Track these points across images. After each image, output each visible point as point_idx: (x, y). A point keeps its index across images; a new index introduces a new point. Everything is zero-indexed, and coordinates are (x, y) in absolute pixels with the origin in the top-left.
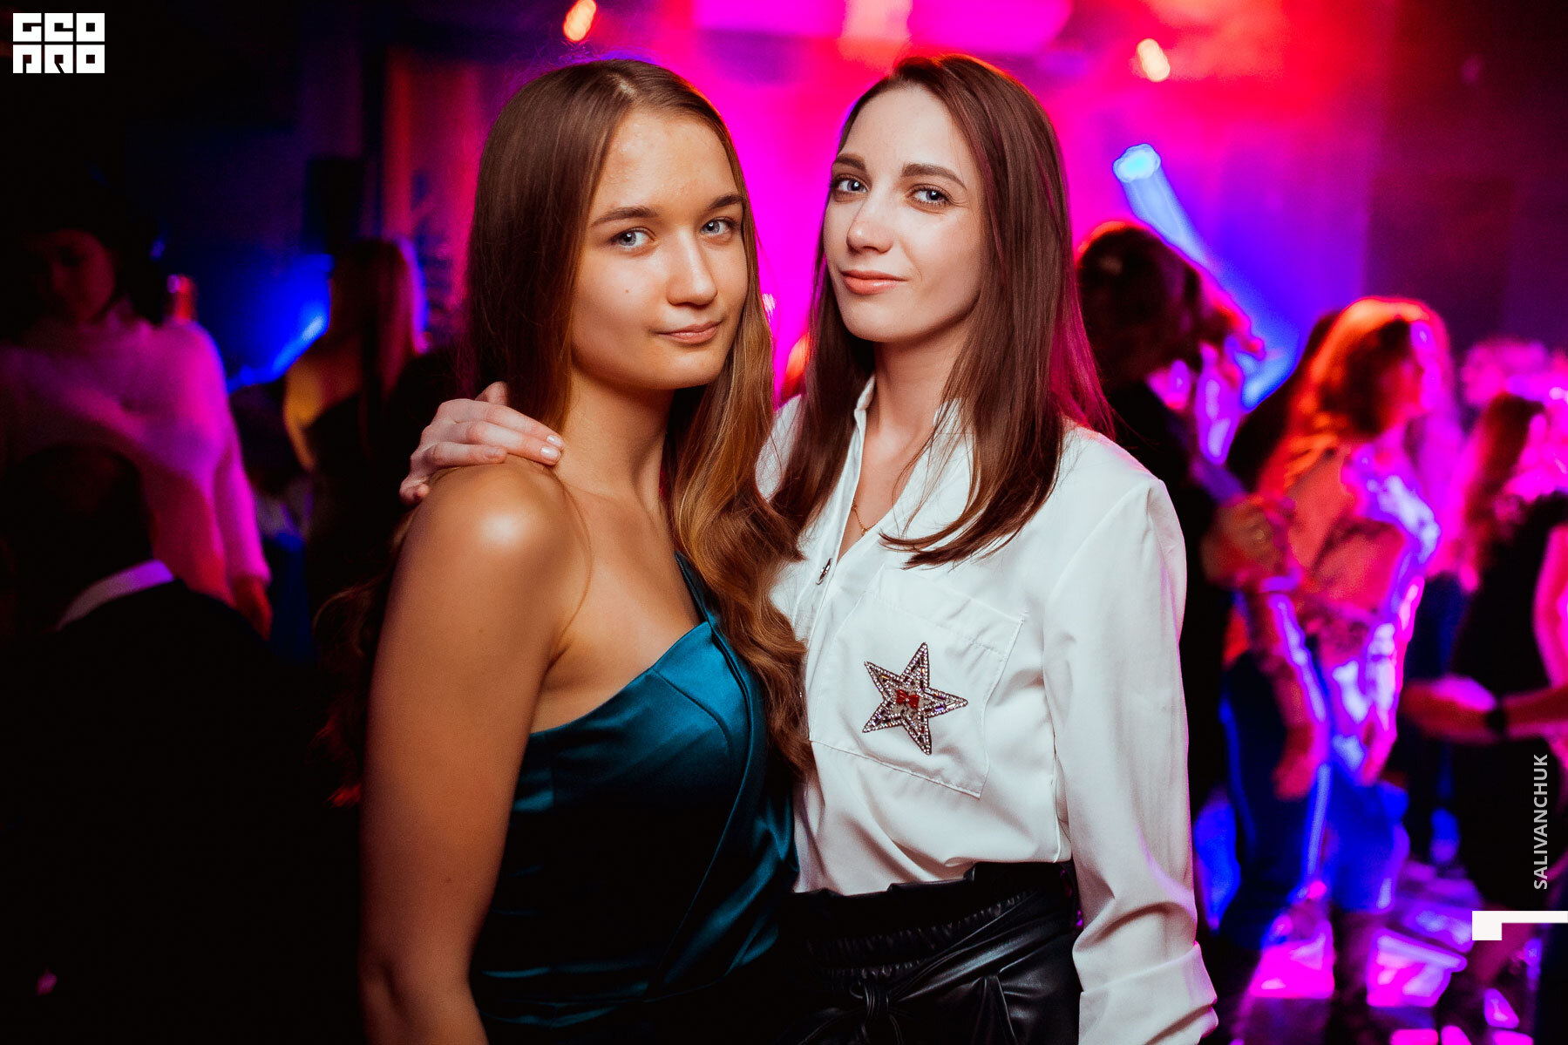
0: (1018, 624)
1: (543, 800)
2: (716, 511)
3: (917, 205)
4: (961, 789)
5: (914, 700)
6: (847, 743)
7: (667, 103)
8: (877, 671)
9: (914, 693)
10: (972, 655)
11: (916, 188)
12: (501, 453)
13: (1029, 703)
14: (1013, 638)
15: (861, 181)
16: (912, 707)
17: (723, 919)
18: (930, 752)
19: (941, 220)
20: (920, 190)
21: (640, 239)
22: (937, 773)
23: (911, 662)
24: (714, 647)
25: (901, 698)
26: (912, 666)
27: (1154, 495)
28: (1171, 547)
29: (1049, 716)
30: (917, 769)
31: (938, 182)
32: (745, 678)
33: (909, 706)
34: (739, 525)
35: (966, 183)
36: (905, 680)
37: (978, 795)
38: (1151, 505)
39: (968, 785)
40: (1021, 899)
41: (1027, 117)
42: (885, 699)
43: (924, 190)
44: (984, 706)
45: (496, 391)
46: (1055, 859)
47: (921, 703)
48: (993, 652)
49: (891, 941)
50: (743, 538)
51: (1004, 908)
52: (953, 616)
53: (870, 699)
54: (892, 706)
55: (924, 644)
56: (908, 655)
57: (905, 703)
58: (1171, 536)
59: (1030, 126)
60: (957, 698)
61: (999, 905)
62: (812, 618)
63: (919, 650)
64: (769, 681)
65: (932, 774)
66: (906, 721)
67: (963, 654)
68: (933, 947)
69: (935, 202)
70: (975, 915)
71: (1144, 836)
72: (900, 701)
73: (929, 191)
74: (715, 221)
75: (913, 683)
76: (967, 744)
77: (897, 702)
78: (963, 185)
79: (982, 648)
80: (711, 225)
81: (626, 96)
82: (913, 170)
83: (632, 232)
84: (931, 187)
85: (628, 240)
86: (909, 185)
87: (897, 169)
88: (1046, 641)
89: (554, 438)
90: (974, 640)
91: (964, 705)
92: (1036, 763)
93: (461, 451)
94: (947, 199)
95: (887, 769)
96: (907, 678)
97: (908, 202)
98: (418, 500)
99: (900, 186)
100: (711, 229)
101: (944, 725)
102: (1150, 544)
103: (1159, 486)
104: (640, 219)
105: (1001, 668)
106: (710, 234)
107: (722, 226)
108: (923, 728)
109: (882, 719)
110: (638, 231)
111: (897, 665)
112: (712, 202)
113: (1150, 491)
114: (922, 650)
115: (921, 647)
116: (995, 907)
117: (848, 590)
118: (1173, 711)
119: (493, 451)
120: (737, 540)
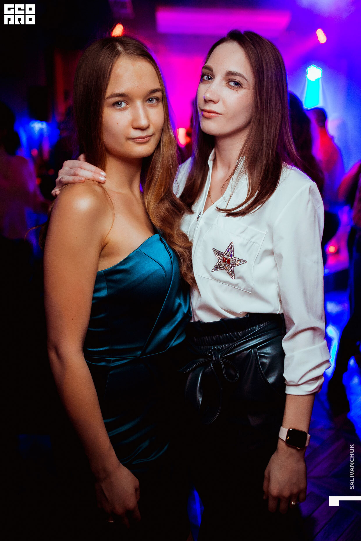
0: (264, 234)
1: (104, 293)
2: (157, 202)
3: (230, 87)
4: (244, 290)
5: (229, 261)
6: (206, 275)
7: (134, 54)
8: (216, 251)
9: (228, 259)
10: (249, 246)
11: (230, 80)
12: (83, 179)
13: (269, 261)
14: (263, 239)
15: (211, 77)
16: (228, 263)
17: (165, 331)
18: (234, 278)
19: (238, 93)
20: (231, 81)
21: (124, 105)
22: (237, 285)
23: (228, 248)
24: (160, 242)
25: (224, 260)
26: (228, 249)
27: (312, 188)
28: (318, 206)
29: (276, 266)
30: (230, 284)
31: (238, 79)
32: (171, 252)
33: (227, 263)
34: (166, 205)
35: (248, 80)
36: (226, 255)
37: (250, 292)
38: (311, 191)
39: (247, 289)
40: (265, 324)
41: (273, 57)
42: (219, 261)
43: (233, 81)
44: (254, 262)
45: (82, 157)
46: (278, 312)
47: (231, 262)
48: (256, 244)
49: (221, 337)
50: (167, 210)
51: (259, 327)
52: (243, 232)
53: (214, 260)
54: (222, 263)
55: (232, 242)
56: (227, 245)
57: (226, 262)
58: (318, 202)
59: (274, 60)
60: (243, 260)
61: (258, 326)
62: (194, 232)
63: (230, 244)
64: (181, 255)
65: (235, 286)
66: (226, 268)
67: (245, 245)
68: (235, 339)
69: (236, 86)
70: (249, 329)
71: (306, 305)
72: (224, 261)
73: (235, 82)
74: (152, 98)
75: (228, 255)
76: (247, 276)
77: (223, 261)
78: (247, 81)
79: (252, 243)
80: (150, 100)
81: (119, 51)
82: (230, 73)
83: (121, 102)
84: (235, 80)
85: (119, 105)
86: (228, 79)
87: (224, 73)
88: (274, 240)
89: (103, 173)
90: (250, 240)
91: (246, 263)
92: (272, 281)
93: (70, 179)
94: (241, 85)
95: (220, 284)
96: (226, 254)
97: (226, 85)
98: (56, 196)
99: (225, 79)
100: (150, 101)
101: (239, 269)
102: (310, 205)
103: (314, 185)
104: (123, 97)
105: (259, 250)
106: (150, 103)
107: (154, 100)
108: (232, 270)
109: (218, 267)
110: (123, 102)
111: (223, 250)
112: (149, 91)
113: (310, 187)
114: (231, 244)
115: (231, 243)
116: (256, 327)
117: (206, 223)
118: (318, 263)
119: (80, 178)
120: (165, 211)
